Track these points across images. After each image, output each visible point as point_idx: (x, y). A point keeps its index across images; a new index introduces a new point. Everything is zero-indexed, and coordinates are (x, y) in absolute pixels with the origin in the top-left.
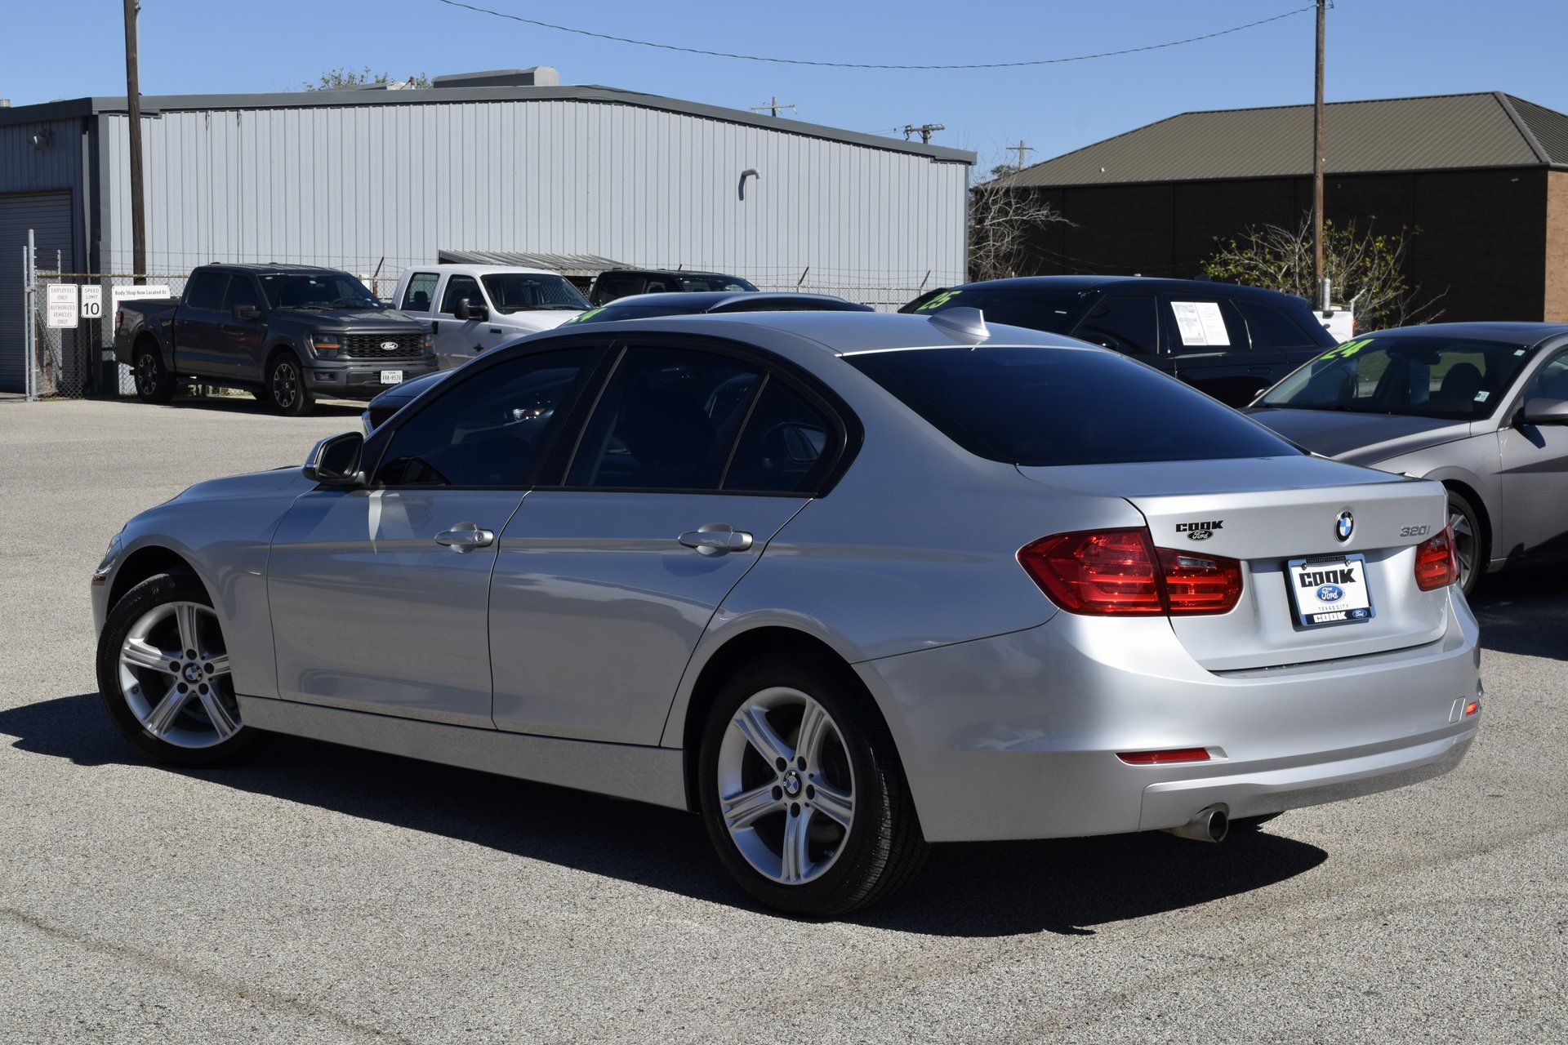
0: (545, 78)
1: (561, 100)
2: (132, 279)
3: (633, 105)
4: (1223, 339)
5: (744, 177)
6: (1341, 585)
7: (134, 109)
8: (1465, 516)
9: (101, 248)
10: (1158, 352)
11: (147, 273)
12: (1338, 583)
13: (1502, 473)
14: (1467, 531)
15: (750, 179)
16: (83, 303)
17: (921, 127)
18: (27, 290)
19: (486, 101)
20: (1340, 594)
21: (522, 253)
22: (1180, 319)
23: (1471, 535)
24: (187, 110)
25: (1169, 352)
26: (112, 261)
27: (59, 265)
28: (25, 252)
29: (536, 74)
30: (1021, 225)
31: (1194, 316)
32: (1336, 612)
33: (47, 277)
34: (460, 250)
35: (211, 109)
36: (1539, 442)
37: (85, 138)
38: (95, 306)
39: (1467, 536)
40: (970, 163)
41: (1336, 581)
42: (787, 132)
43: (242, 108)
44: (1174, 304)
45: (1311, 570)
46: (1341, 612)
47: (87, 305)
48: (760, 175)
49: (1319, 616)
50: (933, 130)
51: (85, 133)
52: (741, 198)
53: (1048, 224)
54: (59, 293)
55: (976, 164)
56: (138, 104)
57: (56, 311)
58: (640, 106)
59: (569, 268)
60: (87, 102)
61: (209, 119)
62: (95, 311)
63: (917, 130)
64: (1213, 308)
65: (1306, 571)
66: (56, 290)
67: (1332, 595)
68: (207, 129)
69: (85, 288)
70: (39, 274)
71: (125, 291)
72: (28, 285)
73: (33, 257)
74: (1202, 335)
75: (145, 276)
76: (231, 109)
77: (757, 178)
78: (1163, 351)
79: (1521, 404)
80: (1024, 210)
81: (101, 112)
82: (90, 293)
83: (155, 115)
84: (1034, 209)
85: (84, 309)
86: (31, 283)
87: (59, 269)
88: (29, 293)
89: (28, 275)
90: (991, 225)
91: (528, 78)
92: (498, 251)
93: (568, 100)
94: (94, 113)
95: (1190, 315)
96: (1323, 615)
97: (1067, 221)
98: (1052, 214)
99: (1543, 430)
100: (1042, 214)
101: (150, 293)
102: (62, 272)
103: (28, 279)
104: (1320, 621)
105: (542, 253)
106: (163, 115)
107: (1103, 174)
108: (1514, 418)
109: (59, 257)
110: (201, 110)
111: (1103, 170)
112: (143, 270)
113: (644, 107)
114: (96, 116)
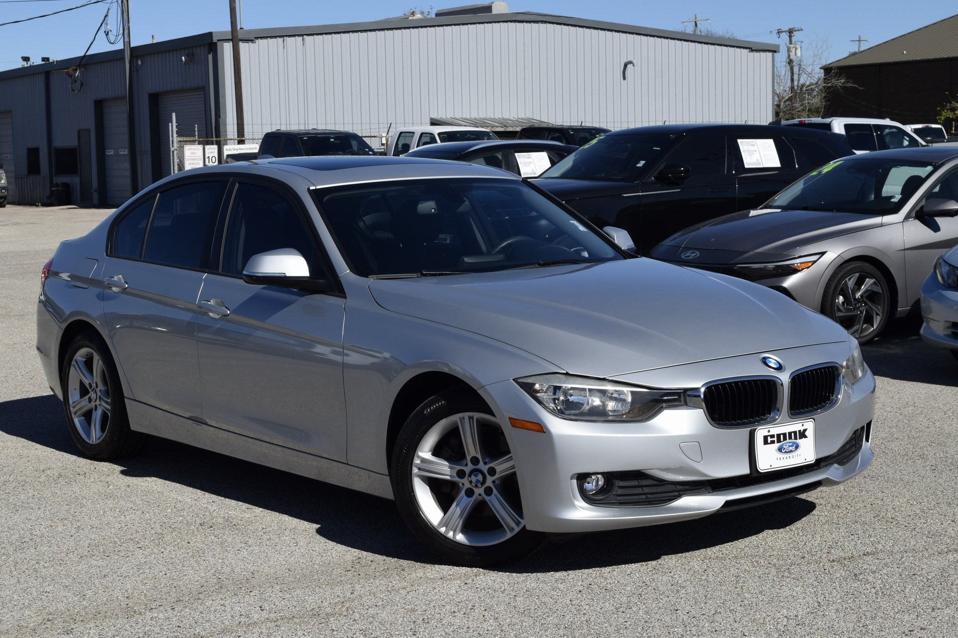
0: (499, 8)
1: (507, 22)
2: (236, 141)
3: (553, 23)
4: (776, 163)
5: (626, 66)
7: (236, 38)
8: (876, 279)
9: (221, 123)
10: (726, 173)
11: (245, 136)
13: (904, 250)
14: (878, 289)
15: (629, 66)
16: (207, 156)
17: (788, 29)
18: (172, 149)
19: (459, 25)
21: (483, 117)
22: (743, 151)
23: (881, 292)
24: (271, 37)
25: (734, 172)
26: (228, 131)
27: (196, 134)
28: (170, 127)
29: (493, 6)
30: (827, 89)
31: (755, 148)
33: (184, 141)
34: (444, 117)
35: (286, 36)
36: (936, 228)
37: (210, 57)
38: (214, 158)
39: (880, 293)
40: (775, 52)
42: (653, 36)
43: (306, 35)
44: (739, 141)
47: (209, 157)
48: (635, 64)
50: (795, 31)
51: (210, 54)
52: (624, 78)
53: (844, 88)
54: (192, 151)
55: (779, 52)
56: (237, 35)
57: (190, 161)
58: (557, 24)
59: (510, 126)
60: (210, 34)
61: (285, 42)
62: (214, 161)
63: (785, 32)
64: (770, 142)
66: (189, 149)
68: (284, 48)
69: (207, 147)
70: (179, 139)
71: (231, 149)
72: (173, 146)
73: (175, 129)
74: (760, 160)
75: (244, 139)
76: (299, 35)
77: (634, 66)
78: (729, 171)
79: (923, 202)
80: (829, 80)
81: (218, 40)
82: (210, 150)
83: (252, 41)
84: (834, 79)
85: (207, 160)
86: (174, 146)
87: (197, 136)
88: (173, 152)
89: (172, 140)
90: (806, 90)
91: (488, 9)
92: (468, 117)
93: (511, 21)
94: (214, 41)
95: (751, 148)
97: (856, 86)
98: (847, 82)
99: (939, 220)
100: (840, 82)
101: (247, 149)
102: (198, 138)
103: (173, 143)
105: (496, 117)
106: (257, 41)
107: (905, 55)
108: (916, 213)
109: (196, 129)
110: (280, 37)
111: (905, 52)
112: (243, 135)
113: (560, 24)
114: (216, 43)
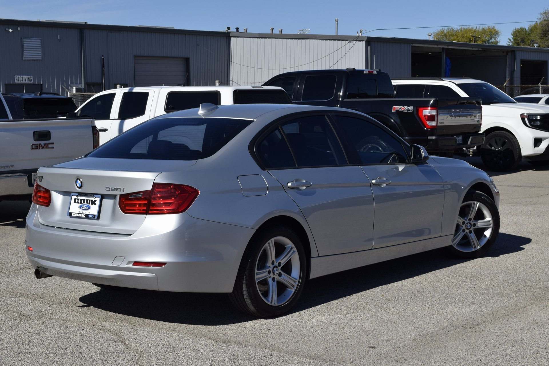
6: (91, 205)
12: (90, 204)
20: (89, 208)
32: (82, 214)
41: (89, 203)
45: (80, 198)
46: (83, 214)
49: (75, 214)
65: (78, 198)
67: (86, 208)
96: (76, 214)
104: (74, 215)
